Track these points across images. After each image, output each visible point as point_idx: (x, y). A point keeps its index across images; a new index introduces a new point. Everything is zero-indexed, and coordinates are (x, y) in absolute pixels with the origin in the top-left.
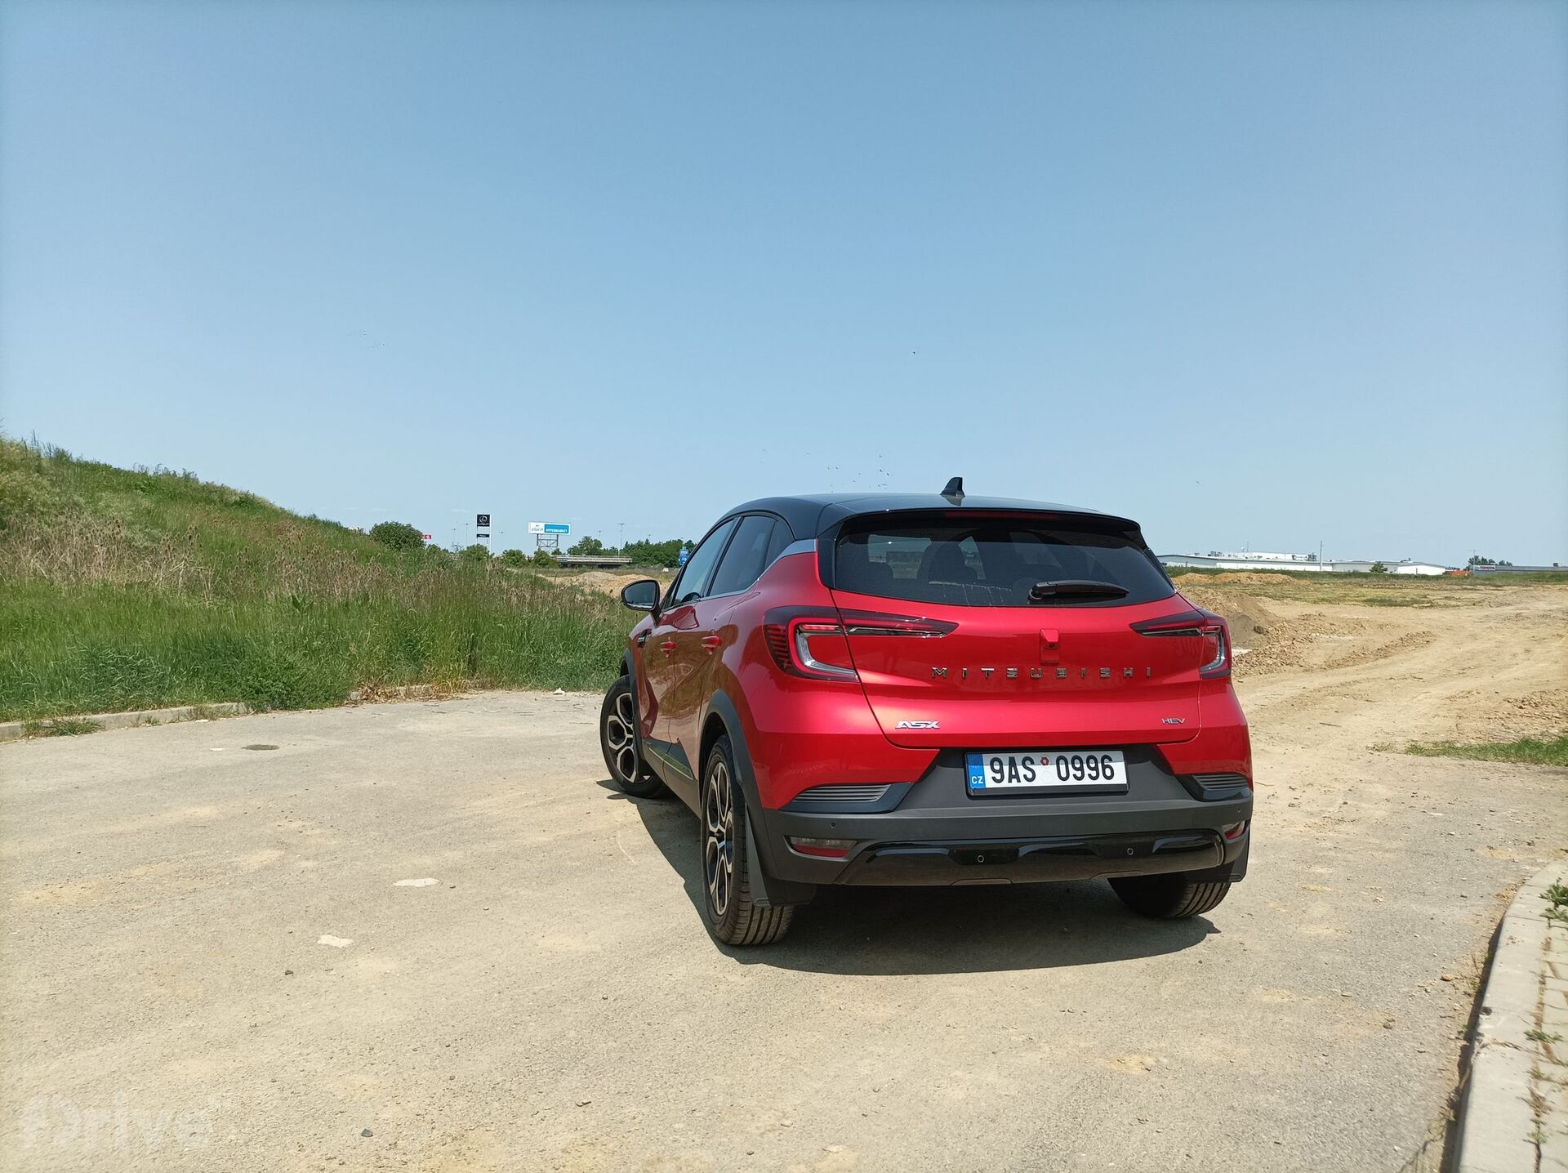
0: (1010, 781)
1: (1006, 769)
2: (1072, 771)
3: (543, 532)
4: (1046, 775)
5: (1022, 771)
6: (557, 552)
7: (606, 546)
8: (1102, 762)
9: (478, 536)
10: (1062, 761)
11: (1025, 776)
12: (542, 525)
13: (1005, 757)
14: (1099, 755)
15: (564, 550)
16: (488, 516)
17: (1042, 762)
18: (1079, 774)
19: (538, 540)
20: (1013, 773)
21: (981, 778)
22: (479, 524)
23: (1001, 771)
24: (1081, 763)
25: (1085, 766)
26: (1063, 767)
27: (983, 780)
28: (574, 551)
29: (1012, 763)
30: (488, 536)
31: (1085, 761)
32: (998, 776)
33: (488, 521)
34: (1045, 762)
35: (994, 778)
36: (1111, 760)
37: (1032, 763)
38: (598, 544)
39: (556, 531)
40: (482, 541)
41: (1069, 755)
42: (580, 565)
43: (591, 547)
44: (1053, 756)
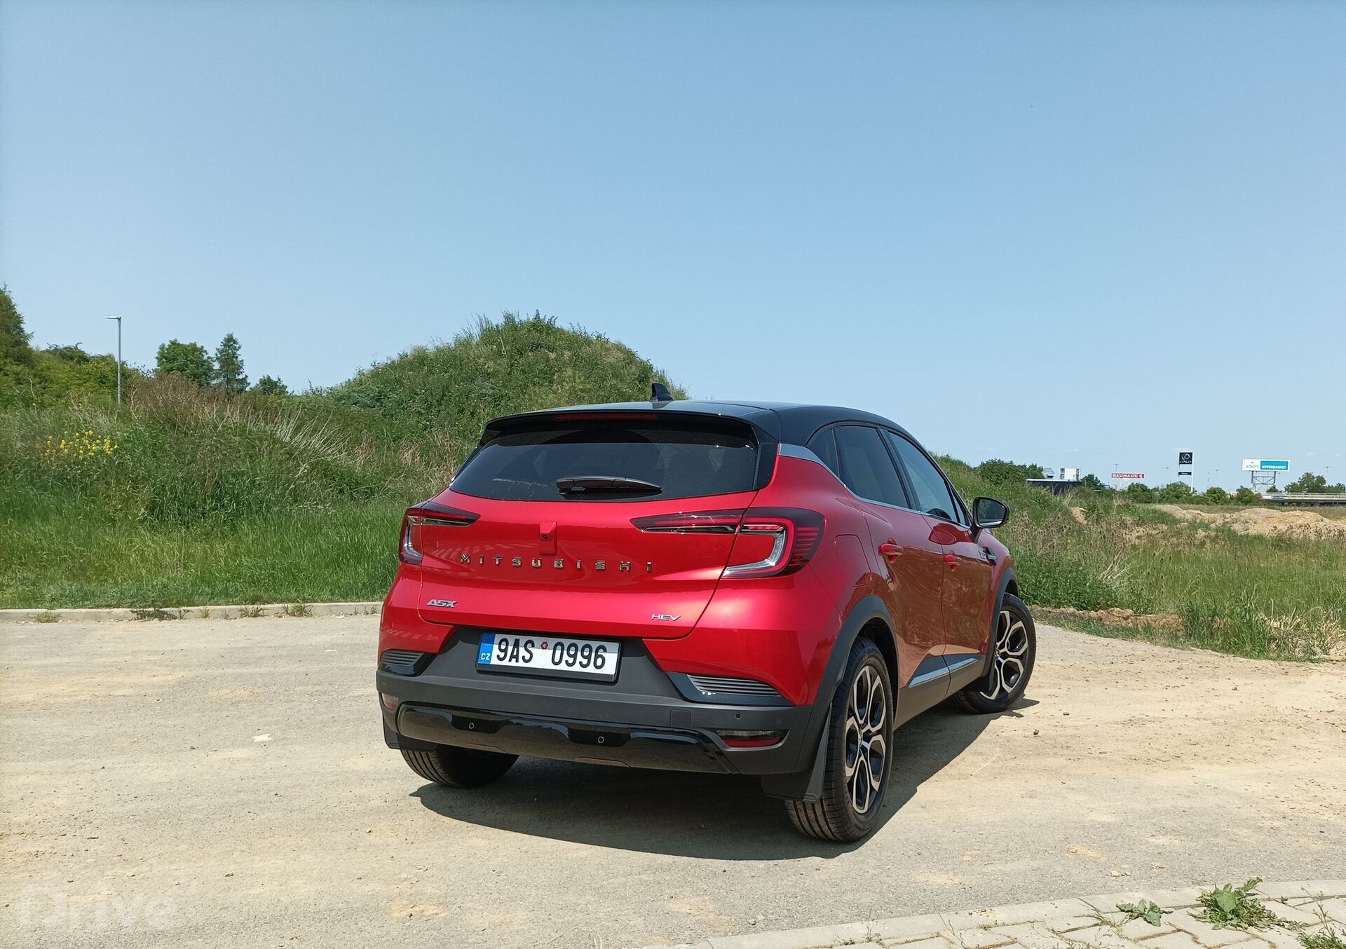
0: (510, 661)
1: (510, 649)
2: (566, 657)
3: (1259, 469)
4: (542, 658)
5: (522, 652)
6: (1273, 490)
7: (1330, 482)
8: (597, 651)
9: (1180, 473)
10: (559, 647)
11: (523, 657)
12: (1258, 462)
13: (512, 639)
14: (595, 644)
15: (1281, 486)
16: (1191, 454)
17: (542, 646)
18: (571, 660)
19: (1253, 477)
20: (515, 654)
21: (489, 655)
22: (1181, 462)
23: (505, 651)
24: (576, 650)
25: (579, 653)
26: (558, 653)
27: (490, 657)
28: (1292, 488)
29: (516, 645)
30: (1190, 474)
31: (580, 649)
32: (502, 655)
33: (1191, 459)
34: (544, 646)
35: (498, 656)
36: (605, 651)
37: (533, 646)
38: (1321, 480)
39: (1274, 467)
40: (1185, 480)
41: (567, 642)
42: (1299, 503)
43: (1313, 484)
44: (552, 641)
